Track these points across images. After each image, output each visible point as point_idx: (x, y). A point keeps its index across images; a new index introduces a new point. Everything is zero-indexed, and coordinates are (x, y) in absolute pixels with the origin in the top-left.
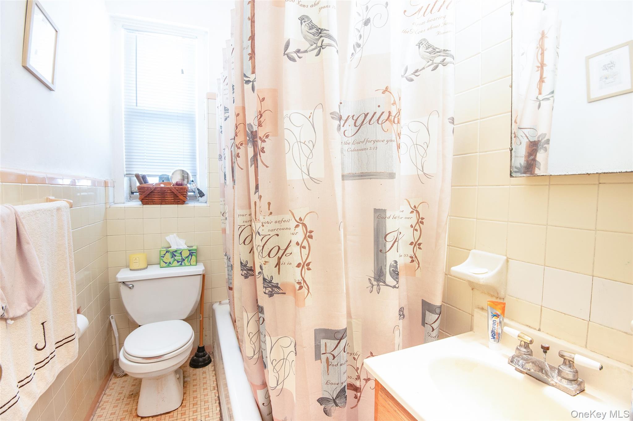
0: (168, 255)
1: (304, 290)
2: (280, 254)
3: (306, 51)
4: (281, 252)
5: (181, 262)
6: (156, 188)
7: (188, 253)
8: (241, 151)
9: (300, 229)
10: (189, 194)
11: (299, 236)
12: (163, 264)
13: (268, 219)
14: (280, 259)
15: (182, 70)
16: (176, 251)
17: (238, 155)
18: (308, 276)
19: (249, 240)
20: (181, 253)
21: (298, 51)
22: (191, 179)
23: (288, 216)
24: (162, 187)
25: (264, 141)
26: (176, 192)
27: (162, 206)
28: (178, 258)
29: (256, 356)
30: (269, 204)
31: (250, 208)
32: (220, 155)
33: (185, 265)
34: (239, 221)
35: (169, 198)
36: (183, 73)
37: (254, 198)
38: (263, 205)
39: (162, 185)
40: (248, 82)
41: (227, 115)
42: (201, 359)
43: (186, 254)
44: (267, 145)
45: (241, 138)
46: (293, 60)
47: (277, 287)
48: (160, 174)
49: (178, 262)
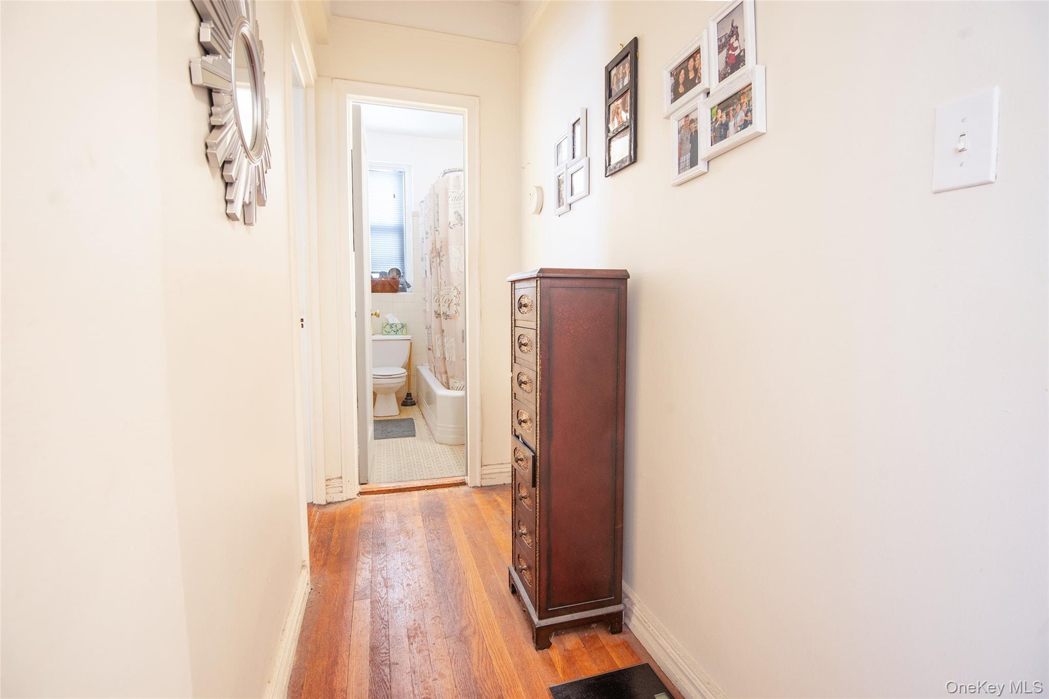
0: (388, 327)
1: (457, 313)
2: (449, 302)
3: (457, 224)
4: (450, 301)
5: (396, 332)
6: (379, 281)
7: (401, 326)
8: (434, 260)
9: (456, 290)
10: (400, 286)
11: (455, 293)
12: (384, 332)
13: (445, 287)
14: (449, 304)
15: (394, 195)
16: (393, 324)
17: (433, 262)
18: (459, 308)
19: (438, 301)
20: (396, 326)
21: (454, 225)
22: (402, 275)
23: (452, 286)
24: (383, 281)
25: (442, 257)
26: (392, 284)
27: (383, 293)
28: (394, 329)
29: (442, 357)
30: (445, 282)
31: (438, 286)
32: (422, 258)
33: (399, 335)
34: (434, 292)
35: (388, 288)
36: (394, 197)
37: (440, 280)
38: (443, 283)
39: (383, 279)
40: (437, 231)
41: (427, 236)
42: (409, 401)
43: (399, 326)
44: (444, 259)
45: (434, 254)
46: (452, 228)
47: (448, 316)
48: (380, 271)
49: (394, 332)
